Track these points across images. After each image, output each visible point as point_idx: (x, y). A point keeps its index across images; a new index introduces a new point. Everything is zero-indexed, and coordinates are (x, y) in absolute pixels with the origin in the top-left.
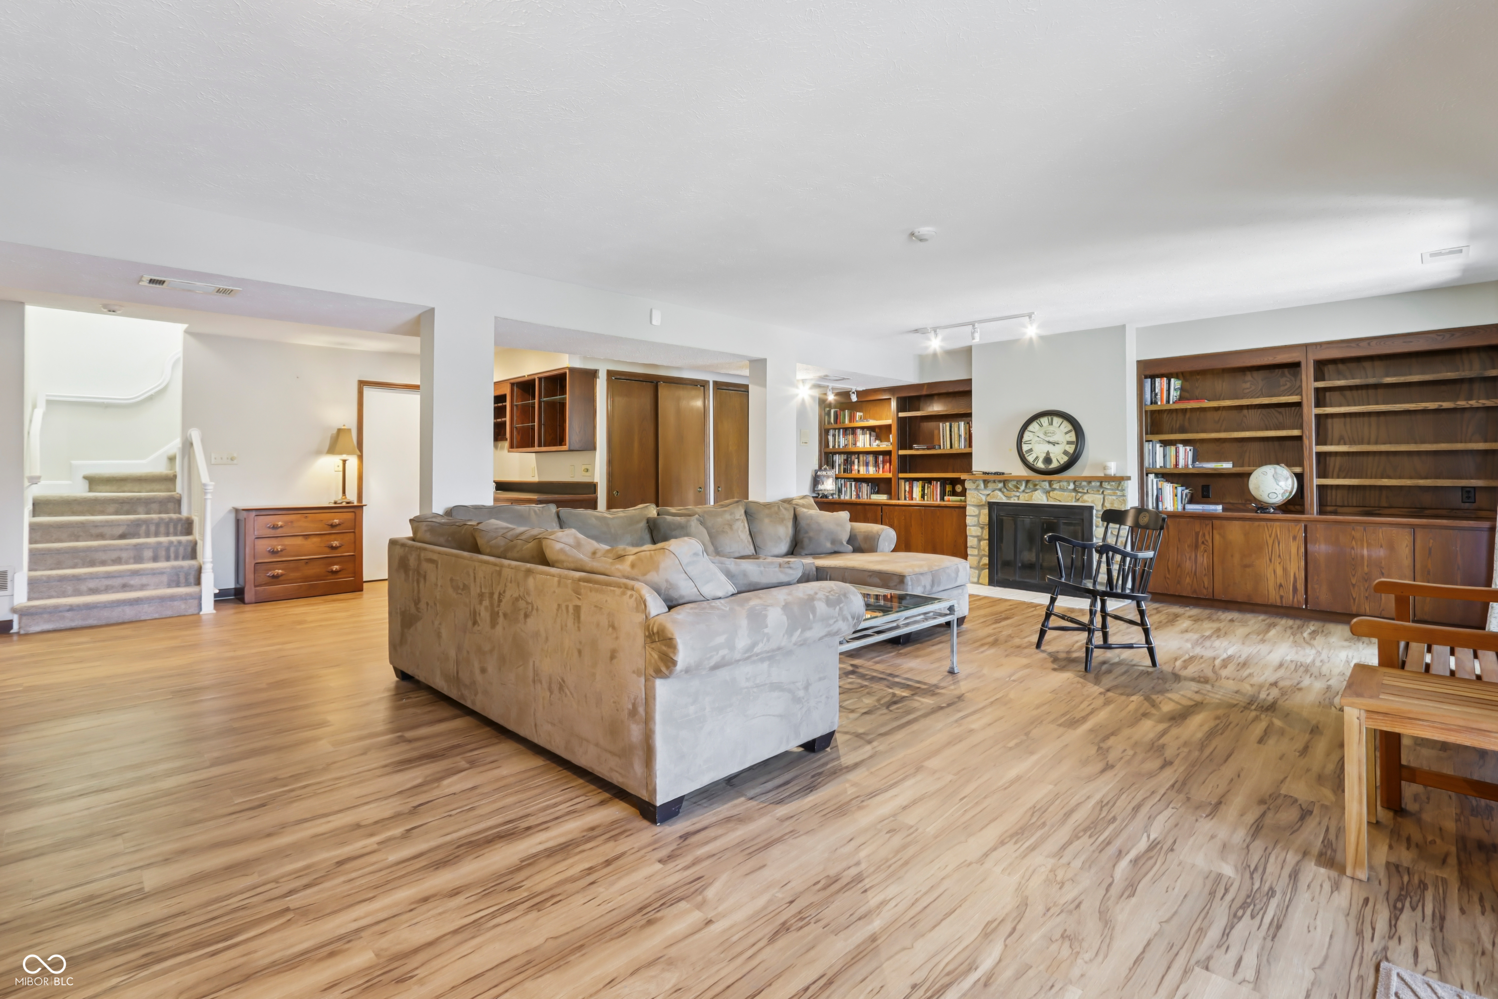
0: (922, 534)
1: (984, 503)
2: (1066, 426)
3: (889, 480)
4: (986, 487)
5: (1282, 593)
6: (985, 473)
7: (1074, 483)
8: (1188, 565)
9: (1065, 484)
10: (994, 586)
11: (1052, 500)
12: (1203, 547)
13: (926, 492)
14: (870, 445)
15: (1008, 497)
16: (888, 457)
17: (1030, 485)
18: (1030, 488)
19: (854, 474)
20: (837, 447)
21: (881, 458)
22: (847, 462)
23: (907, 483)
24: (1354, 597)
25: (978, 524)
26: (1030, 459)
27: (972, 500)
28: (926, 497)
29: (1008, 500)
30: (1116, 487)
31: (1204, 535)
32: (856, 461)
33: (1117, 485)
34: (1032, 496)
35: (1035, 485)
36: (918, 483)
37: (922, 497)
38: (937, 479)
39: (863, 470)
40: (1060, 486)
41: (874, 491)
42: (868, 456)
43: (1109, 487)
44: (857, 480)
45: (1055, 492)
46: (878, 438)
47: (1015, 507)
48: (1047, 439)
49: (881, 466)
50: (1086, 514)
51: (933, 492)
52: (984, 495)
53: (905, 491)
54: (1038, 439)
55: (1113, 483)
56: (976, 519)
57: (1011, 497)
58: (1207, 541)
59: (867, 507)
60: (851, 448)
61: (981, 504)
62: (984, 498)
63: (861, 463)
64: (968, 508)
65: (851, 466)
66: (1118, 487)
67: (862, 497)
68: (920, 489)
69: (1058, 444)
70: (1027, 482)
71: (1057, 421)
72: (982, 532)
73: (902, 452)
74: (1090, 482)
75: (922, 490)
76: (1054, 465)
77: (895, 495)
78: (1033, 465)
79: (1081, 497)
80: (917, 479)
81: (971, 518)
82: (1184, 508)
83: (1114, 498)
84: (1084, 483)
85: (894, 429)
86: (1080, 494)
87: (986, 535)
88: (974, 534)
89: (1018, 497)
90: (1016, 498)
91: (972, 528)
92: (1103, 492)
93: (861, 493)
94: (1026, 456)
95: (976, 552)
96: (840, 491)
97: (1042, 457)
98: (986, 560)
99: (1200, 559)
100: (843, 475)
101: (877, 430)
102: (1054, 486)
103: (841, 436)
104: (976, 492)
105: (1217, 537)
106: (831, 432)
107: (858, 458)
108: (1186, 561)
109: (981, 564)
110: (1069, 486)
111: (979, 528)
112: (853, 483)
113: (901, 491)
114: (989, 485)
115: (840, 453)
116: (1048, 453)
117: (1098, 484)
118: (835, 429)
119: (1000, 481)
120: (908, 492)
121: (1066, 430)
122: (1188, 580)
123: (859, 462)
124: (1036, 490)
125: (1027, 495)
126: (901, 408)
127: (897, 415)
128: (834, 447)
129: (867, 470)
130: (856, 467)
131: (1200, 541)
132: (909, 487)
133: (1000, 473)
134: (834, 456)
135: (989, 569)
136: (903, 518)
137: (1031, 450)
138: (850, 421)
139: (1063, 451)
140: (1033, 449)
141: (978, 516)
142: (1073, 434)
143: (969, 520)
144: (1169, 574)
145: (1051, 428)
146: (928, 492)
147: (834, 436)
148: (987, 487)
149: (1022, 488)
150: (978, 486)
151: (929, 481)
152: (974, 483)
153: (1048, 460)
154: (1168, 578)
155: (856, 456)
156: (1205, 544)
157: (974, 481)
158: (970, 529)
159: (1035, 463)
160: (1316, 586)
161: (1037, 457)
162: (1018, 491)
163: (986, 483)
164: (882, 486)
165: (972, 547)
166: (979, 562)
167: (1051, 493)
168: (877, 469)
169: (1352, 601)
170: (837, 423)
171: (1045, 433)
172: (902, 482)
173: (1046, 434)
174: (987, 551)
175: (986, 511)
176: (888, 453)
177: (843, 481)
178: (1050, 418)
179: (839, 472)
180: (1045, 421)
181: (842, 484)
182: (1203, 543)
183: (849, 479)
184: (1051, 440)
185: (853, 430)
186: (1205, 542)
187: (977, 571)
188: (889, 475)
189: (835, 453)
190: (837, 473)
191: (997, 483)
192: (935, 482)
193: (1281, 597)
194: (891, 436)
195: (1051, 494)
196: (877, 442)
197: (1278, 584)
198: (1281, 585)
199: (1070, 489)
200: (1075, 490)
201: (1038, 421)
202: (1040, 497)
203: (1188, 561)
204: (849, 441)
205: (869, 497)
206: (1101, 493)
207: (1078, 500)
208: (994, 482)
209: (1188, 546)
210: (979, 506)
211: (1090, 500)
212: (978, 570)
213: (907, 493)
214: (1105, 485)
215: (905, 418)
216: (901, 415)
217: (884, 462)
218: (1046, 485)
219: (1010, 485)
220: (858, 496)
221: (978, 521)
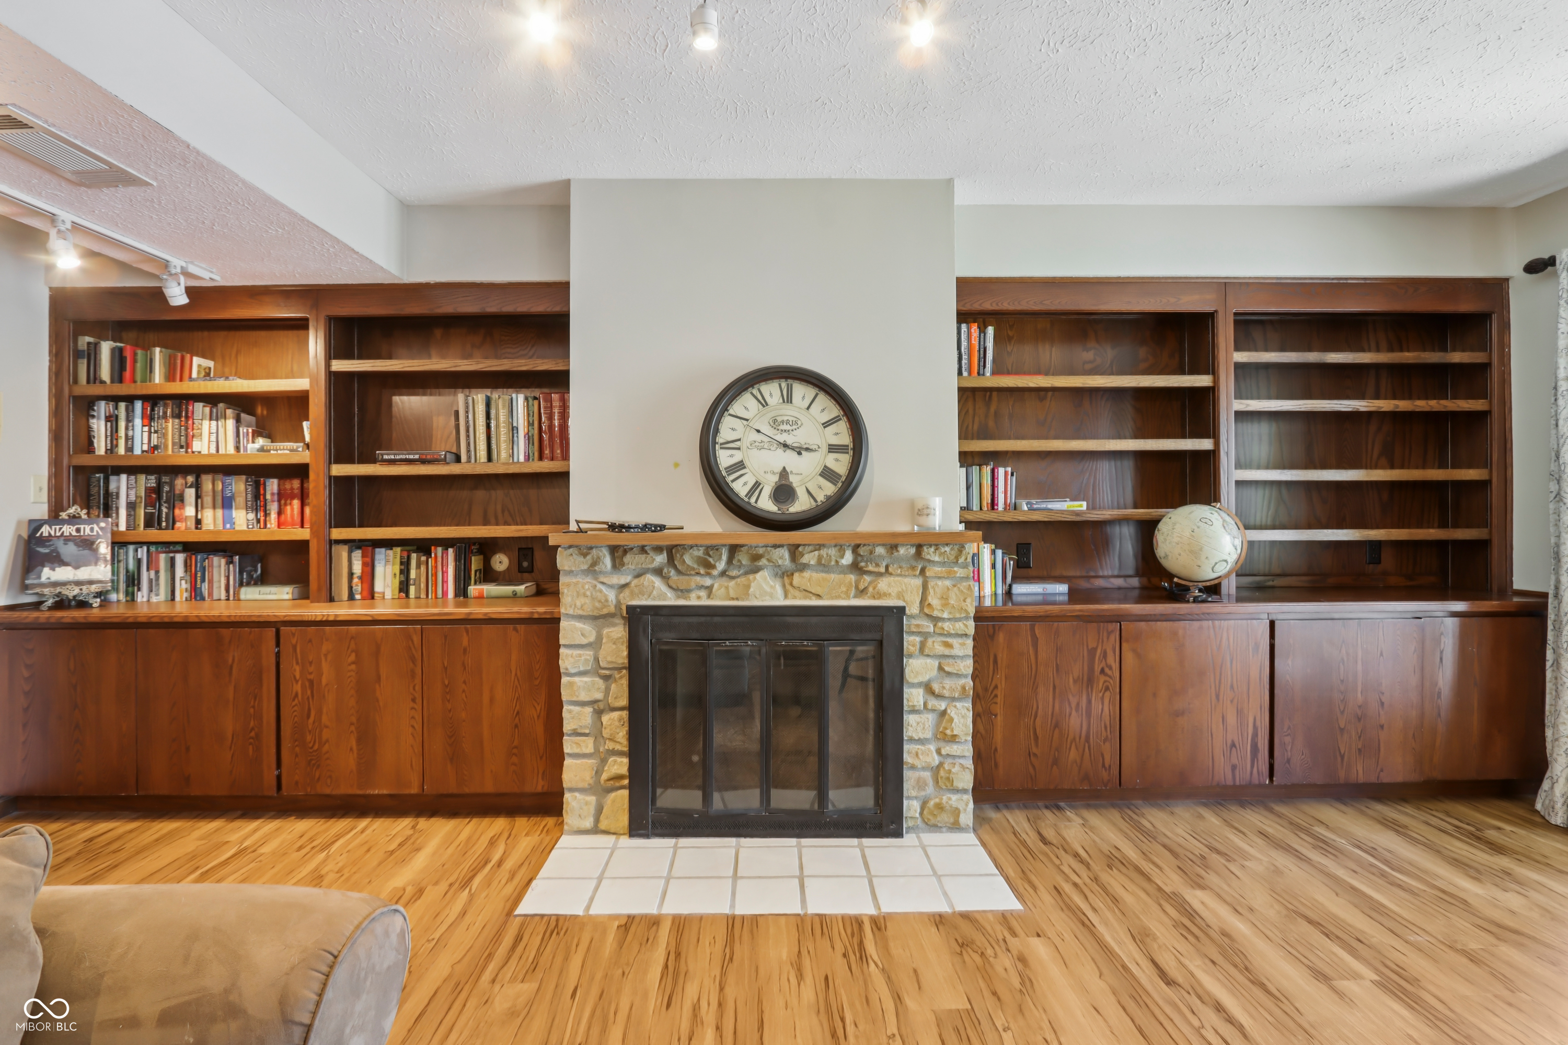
0: (414, 700)
1: (612, 609)
2: (825, 408)
3: (301, 547)
4: (617, 565)
5: (1234, 761)
6: (613, 527)
7: (855, 549)
8: (1075, 722)
9: (833, 552)
10: (647, 836)
11: (797, 593)
12: (1102, 679)
13: (413, 574)
14: (237, 448)
15: (682, 592)
16: (296, 483)
17: (743, 558)
18: (740, 566)
19: (184, 530)
20: (121, 450)
21: (272, 485)
22: (159, 498)
23: (357, 555)
24: (1342, 752)
25: (597, 669)
26: (740, 488)
27: (578, 604)
28: (412, 589)
29: (678, 597)
30: (952, 558)
31: (1105, 655)
32: (190, 493)
33: (954, 553)
34: (748, 587)
35: (756, 558)
36: (390, 552)
37: (401, 590)
38: (446, 543)
39: (212, 521)
40: (820, 558)
41: (250, 577)
42: (228, 480)
43: (937, 559)
44: (190, 548)
45: (807, 574)
46: (261, 430)
47: (702, 619)
48: (782, 438)
49: (273, 508)
50: (889, 627)
51: (435, 575)
52: (611, 586)
53: (351, 575)
54: (759, 437)
55: (947, 549)
56: (588, 654)
57: (689, 591)
58: (1110, 668)
59: (225, 632)
60: (171, 455)
61: (605, 611)
62: (611, 595)
63: (208, 500)
64: (563, 624)
65: (172, 508)
66: (957, 558)
67: (211, 594)
68: (397, 568)
69: (807, 449)
70: (734, 549)
71: (802, 392)
72: (607, 690)
73: (339, 470)
74: (893, 548)
75: (401, 572)
76: (801, 505)
77: (319, 589)
78: (749, 503)
79: (870, 583)
80: (388, 544)
81: (576, 652)
82: (1009, 593)
83: (948, 583)
84: (880, 550)
85: (318, 406)
86: (867, 578)
87: (620, 693)
88: (584, 696)
89: (709, 589)
90: (703, 593)
91: (577, 679)
92: (923, 571)
93: (206, 584)
94: (729, 479)
95: (588, 745)
96: (133, 581)
97: (770, 483)
98: (620, 765)
99: (1096, 706)
100: (142, 533)
101: (259, 410)
102: (806, 559)
103: (138, 422)
104: (589, 579)
105: (1129, 658)
106: (102, 408)
107: (197, 486)
108: (1070, 715)
109: (605, 776)
110: (842, 557)
111: (597, 679)
112: (180, 558)
113: (339, 575)
114: (628, 558)
115: (132, 470)
116: (784, 473)
117: (913, 551)
118: (115, 399)
119: (658, 549)
120: (361, 578)
121: (826, 417)
122: (1073, 754)
123: (198, 496)
124: (757, 570)
125: (732, 583)
126: (335, 350)
127: (328, 365)
128: (111, 450)
129: (228, 520)
130: (190, 511)
131: (1097, 669)
132: (364, 564)
133: (656, 526)
134: (113, 479)
135: (631, 787)
136: (353, 657)
137: (740, 465)
138: (170, 376)
139: (819, 469)
140: (746, 463)
141: (596, 645)
142: (843, 427)
143: (568, 660)
144: (1037, 745)
145: (789, 412)
146: (418, 575)
147: (112, 419)
148: (623, 565)
149: (721, 566)
150: (594, 563)
151: (424, 547)
152: (585, 555)
153: (784, 492)
154: (1035, 755)
155: (190, 479)
156: (1106, 675)
157: (584, 551)
158: (571, 684)
159: (753, 500)
160: (1288, 739)
161: (757, 485)
162: (708, 574)
163: (620, 552)
164: (277, 561)
165: (576, 733)
166: (598, 773)
167: (796, 575)
168: (261, 515)
169: (1339, 759)
170: (121, 381)
171: (775, 421)
172: (342, 552)
173: (775, 423)
174: (625, 742)
175: (618, 632)
176: (300, 471)
177: (142, 553)
178: (784, 385)
179: (132, 525)
180: (772, 390)
181: (139, 562)
182: (1102, 671)
183: (168, 546)
184: (789, 439)
185: (182, 402)
186: (1107, 670)
187: (592, 799)
188: (303, 534)
189: (118, 470)
190: (123, 527)
191: (652, 554)
192: (440, 550)
193: (1234, 768)
194: (305, 425)
195: (797, 578)
196: (261, 442)
197: (1229, 742)
198: (1233, 745)
199: (843, 566)
200: (855, 567)
201: (755, 391)
202: (768, 589)
203: (1074, 713)
204: (165, 435)
205: (232, 596)
206: (918, 572)
207: (861, 592)
208: (643, 550)
209: (1075, 681)
210: (600, 618)
211: (894, 591)
212: (594, 794)
213: (356, 580)
214: (930, 553)
215: (350, 375)
216: (339, 365)
217: (283, 497)
218: (783, 557)
219: (687, 559)
220: (195, 593)
221: (597, 660)
